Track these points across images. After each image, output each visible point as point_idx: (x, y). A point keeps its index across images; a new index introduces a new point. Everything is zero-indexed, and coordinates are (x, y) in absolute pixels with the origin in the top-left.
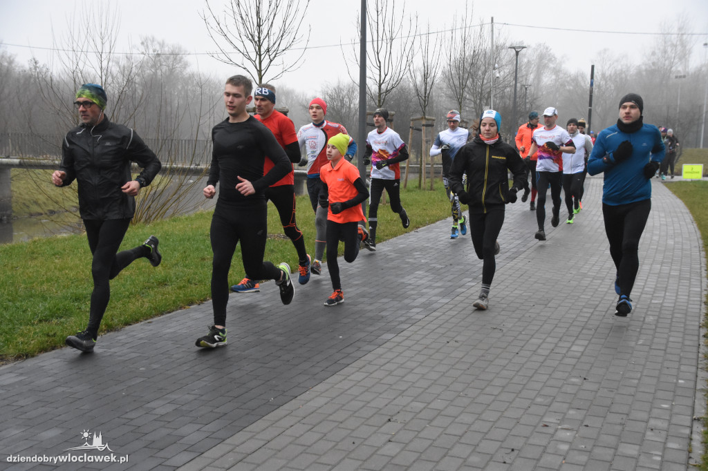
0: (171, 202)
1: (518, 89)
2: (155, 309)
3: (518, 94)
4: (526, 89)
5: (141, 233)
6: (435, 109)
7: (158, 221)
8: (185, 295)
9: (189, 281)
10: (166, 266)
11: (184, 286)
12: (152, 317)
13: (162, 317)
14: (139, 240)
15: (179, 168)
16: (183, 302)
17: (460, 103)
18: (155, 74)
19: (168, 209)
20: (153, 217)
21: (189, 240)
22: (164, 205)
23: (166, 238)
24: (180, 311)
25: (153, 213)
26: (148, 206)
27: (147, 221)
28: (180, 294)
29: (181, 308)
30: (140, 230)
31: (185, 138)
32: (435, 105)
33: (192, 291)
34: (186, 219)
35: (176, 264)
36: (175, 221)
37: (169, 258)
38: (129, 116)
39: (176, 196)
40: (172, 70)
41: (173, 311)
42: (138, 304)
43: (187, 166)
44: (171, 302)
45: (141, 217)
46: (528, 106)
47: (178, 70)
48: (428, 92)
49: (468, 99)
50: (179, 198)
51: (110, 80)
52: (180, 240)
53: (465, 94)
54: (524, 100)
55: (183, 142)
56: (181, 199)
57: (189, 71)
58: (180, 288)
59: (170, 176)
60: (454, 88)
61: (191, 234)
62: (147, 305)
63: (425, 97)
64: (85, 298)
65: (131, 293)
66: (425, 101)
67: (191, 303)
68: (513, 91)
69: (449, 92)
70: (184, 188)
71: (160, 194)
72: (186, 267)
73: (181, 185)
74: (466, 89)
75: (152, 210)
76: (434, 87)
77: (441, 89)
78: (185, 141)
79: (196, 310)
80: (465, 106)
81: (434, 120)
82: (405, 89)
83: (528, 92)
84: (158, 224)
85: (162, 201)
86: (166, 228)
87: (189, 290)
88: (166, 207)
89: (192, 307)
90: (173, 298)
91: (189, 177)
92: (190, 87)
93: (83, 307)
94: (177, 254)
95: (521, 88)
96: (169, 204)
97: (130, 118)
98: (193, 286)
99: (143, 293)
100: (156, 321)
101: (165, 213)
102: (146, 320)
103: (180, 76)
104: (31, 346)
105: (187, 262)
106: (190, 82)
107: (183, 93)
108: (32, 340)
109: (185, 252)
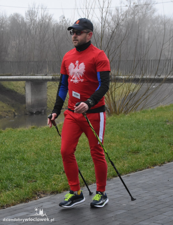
0: (141, 100)
2: (132, 168)
5: (122, 120)
7: (133, 112)
8: (151, 160)
9: (153, 150)
10: (139, 141)
11: (150, 154)
12: (130, 173)
13: (136, 173)
14: (121, 125)
15: (147, 78)
16: (149, 164)
18: (134, 18)
19: (139, 105)
20: (130, 109)
21: (153, 124)
22: (137, 102)
23: (138, 123)
24: (147, 170)
25: (130, 107)
26: (127, 103)
27: (126, 113)
28: (147, 159)
29: (148, 168)
30: (122, 118)
31: (151, 59)
33: (155, 157)
34: (151, 111)
35: (145, 140)
36: (144, 112)
37: (140, 136)
38: (117, 47)
39: (145, 97)
40: (144, 15)
41: (143, 169)
42: (121, 164)
43: (153, 77)
44: (142, 164)
45: (122, 110)
47: (149, 14)
50: (146, 97)
51: (106, 25)
52: (147, 125)
55: (150, 61)
56: (148, 98)
57: (156, 14)
58: (147, 155)
59: (142, 84)
61: (154, 121)
62: (126, 165)
64: (89, 159)
65: (117, 157)
67: (155, 165)
70: (150, 91)
71: (135, 95)
72: (151, 141)
73: (148, 89)
75: (129, 106)
78: (152, 60)
79: (158, 170)
84: (133, 114)
85: (136, 99)
86: (138, 116)
87: (153, 156)
88: (138, 104)
89: (155, 167)
90: (143, 161)
91: (153, 84)
92: (156, 25)
93: (88, 164)
94: (145, 133)
96: (140, 102)
97: (118, 47)
98: (156, 153)
99: (124, 158)
100: (132, 175)
101: (137, 107)
102: (126, 174)
103: (150, 18)
104: (59, 187)
105: (152, 139)
106: (156, 22)
107: (151, 29)
108: (60, 183)
109: (150, 132)
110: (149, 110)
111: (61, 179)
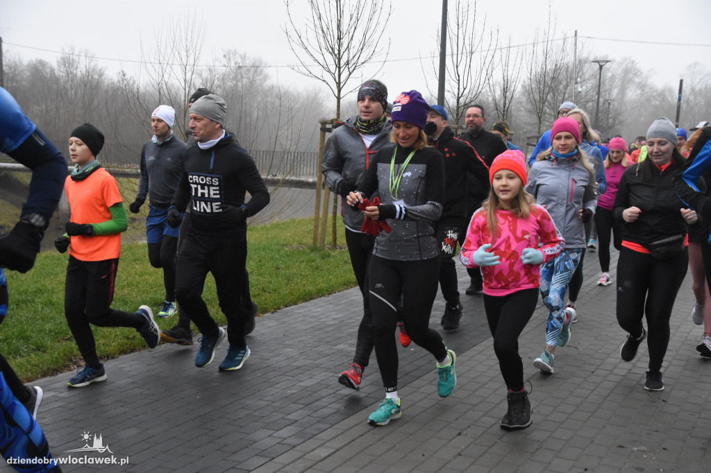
1: (601, 104)
3: (601, 109)
4: (609, 103)
6: (514, 123)
9: (263, 289)
11: (259, 295)
17: (540, 118)
18: (236, 86)
21: (264, 249)
31: (263, 149)
32: (513, 119)
33: (266, 299)
34: (262, 229)
36: (251, 230)
40: (252, 82)
46: (611, 121)
47: (258, 82)
48: (507, 106)
49: (548, 114)
52: (256, 250)
53: (545, 108)
54: (606, 115)
55: (261, 152)
57: (268, 83)
60: (533, 102)
61: (266, 243)
63: (504, 111)
66: (503, 116)
67: (265, 311)
68: (595, 105)
69: (529, 107)
72: (260, 275)
74: (547, 104)
76: (513, 102)
77: (521, 103)
78: (263, 151)
79: (270, 319)
80: (544, 120)
81: (512, 134)
82: (484, 103)
83: (611, 106)
87: (263, 298)
89: (266, 315)
92: (269, 99)
94: (252, 263)
95: (604, 103)
98: (267, 294)
103: (260, 88)
104: (112, 348)
105: (262, 271)
106: (269, 94)
107: (262, 105)
108: (113, 342)
109: (260, 261)
110: (259, 227)
111: (116, 335)
